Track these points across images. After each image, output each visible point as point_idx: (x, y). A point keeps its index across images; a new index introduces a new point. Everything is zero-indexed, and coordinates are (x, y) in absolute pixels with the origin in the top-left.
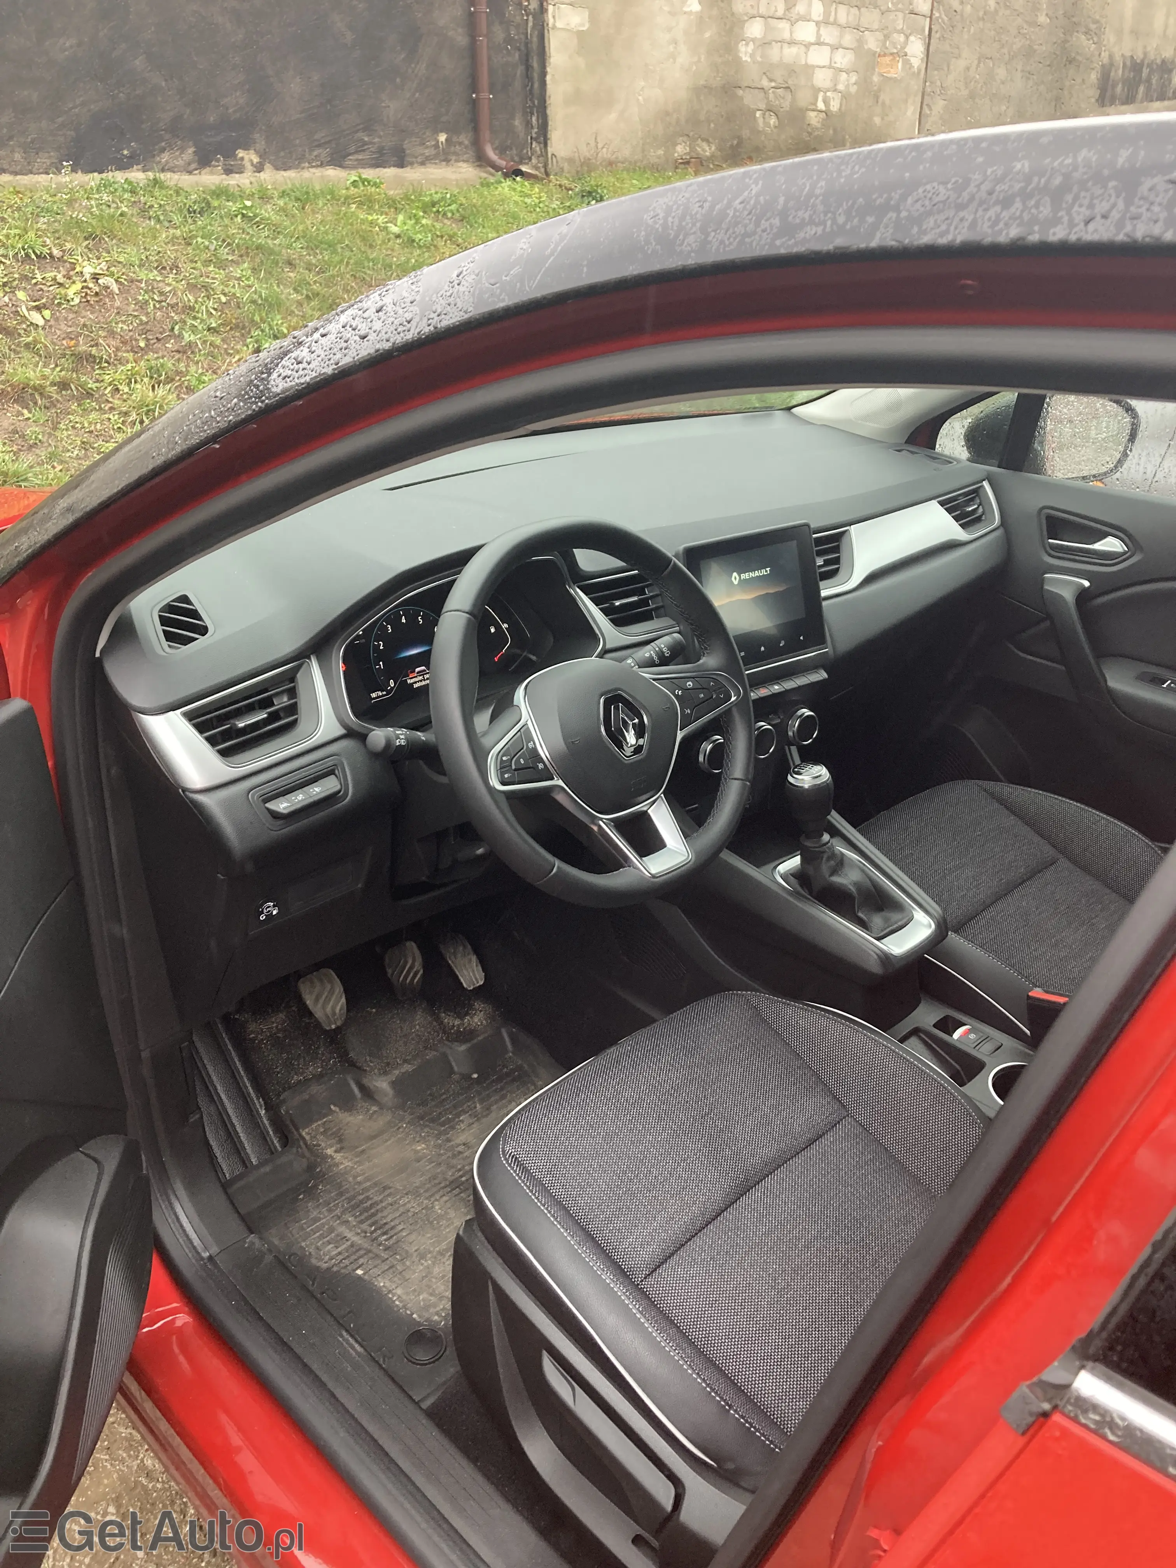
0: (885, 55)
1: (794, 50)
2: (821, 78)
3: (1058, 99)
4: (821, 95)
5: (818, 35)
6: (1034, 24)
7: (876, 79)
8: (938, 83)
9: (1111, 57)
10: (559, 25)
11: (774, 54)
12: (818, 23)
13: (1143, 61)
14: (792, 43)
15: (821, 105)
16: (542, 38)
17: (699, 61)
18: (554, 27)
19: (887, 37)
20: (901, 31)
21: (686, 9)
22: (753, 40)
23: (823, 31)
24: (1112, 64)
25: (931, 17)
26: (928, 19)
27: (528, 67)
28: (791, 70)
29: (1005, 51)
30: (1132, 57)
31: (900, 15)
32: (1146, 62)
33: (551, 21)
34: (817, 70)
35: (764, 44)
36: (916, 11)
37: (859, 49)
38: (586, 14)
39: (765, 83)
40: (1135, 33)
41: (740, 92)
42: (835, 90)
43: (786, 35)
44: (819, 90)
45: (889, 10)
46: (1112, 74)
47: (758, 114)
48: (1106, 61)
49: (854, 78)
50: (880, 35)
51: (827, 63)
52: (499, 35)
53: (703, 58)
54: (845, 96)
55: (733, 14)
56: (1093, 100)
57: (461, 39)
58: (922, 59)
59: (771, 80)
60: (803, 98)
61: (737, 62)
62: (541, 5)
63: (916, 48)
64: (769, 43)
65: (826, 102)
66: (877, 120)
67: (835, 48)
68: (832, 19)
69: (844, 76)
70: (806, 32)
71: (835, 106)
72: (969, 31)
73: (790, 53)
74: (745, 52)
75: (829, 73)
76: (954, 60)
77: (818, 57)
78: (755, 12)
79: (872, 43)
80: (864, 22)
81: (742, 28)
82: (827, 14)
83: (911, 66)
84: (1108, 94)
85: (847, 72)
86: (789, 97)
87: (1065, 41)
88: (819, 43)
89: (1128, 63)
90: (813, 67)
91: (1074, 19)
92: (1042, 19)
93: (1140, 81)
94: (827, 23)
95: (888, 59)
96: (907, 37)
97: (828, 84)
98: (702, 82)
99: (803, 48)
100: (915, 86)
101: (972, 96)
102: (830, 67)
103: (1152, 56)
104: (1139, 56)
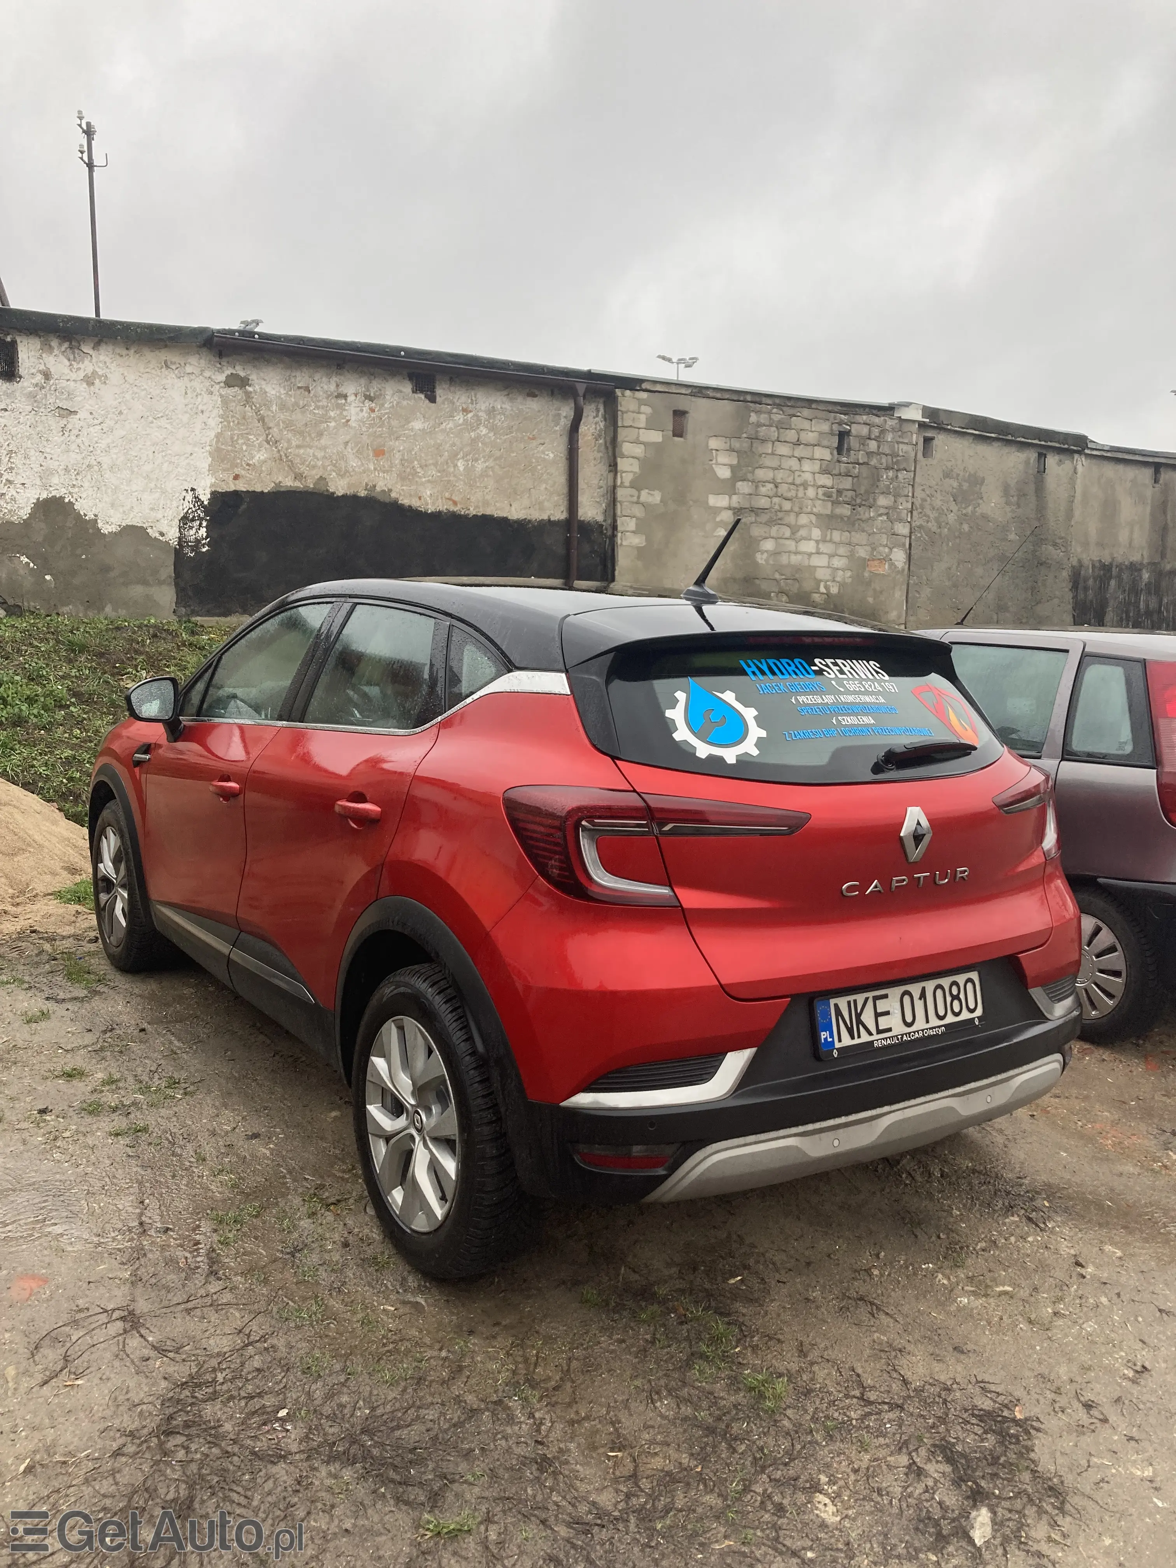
0: (873, 560)
1: (799, 557)
2: (821, 574)
3: (1033, 589)
4: (822, 585)
5: (818, 548)
6: (1005, 539)
7: (866, 574)
8: (924, 578)
9: (1080, 561)
10: (624, 543)
11: (784, 559)
12: (817, 542)
13: (1111, 564)
14: (796, 553)
15: (822, 589)
16: (613, 550)
17: (726, 563)
18: (621, 545)
19: (874, 549)
20: (886, 546)
21: (715, 534)
22: (766, 551)
23: (821, 546)
24: (1081, 566)
25: (910, 537)
26: (908, 539)
27: (605, 566)
28: (798, 569)
29: (981, 557)
30: (1100, 561)
31: (884, 536)
32: (1114, 564)
33: (619, 542)
34: (818, 569)
35: (776, 553)
36: (897, 532)
37: (851, 556)
38: (644, 537)
39: (777, 576)
40: (1101, 545)
41: (757, 582)
42: (834, 581)
43: (793, 548)
44: (821, 581)
45: (874, 533)
46: (1082, 572)
47: (772, 594)
48: (1075, 563)
49: (849, 574)
50: (868, 548)
51: (826, 565)
52: (587, 548)
53: (729, 561)
54: (842, 585)
55: (751, 537)
56: (1067, 590)
57: (561, 551)
58: (905, 563)
59: (782, 575)
60: (808, 585)
61: (756, 564)
62: (613, 533)
63: (899, 557)
64: (779, 553)
65: (826, 587)
66: (870, 600)
67: (831, 556)
68: (828, 538)
69: (840, 573)
70: (808, 547)
71: (834, 590)
72: (948, 545)
73: (795, 559)
74: (760, 558)
75: (829, 571)
76: (936, 563)
77: (819, 561)
78: (767, 535)
79: (862, 553)
80: (854, 540)
81: (758, 545)
82: (824, 536)
83: (896, 567)
84: (1081, 586)
85: (843, 570)
86: (797, 585)
87: (1034, 551)
88: (818, 553)
89: (1097, 564)
90: (815, 567)
91: (1042, 537)
92: (1012, 536)
93: (1111, 577)
94: (824, 541)
95: (876, 563)
96: (891, 549)
97: (828, 577)
98: (728, 575)
99: (806, 556)
100: (900, 578)
101: (955, 586)
102: (828, 567)
103: (1120, 559)
104: (1107, 560)
